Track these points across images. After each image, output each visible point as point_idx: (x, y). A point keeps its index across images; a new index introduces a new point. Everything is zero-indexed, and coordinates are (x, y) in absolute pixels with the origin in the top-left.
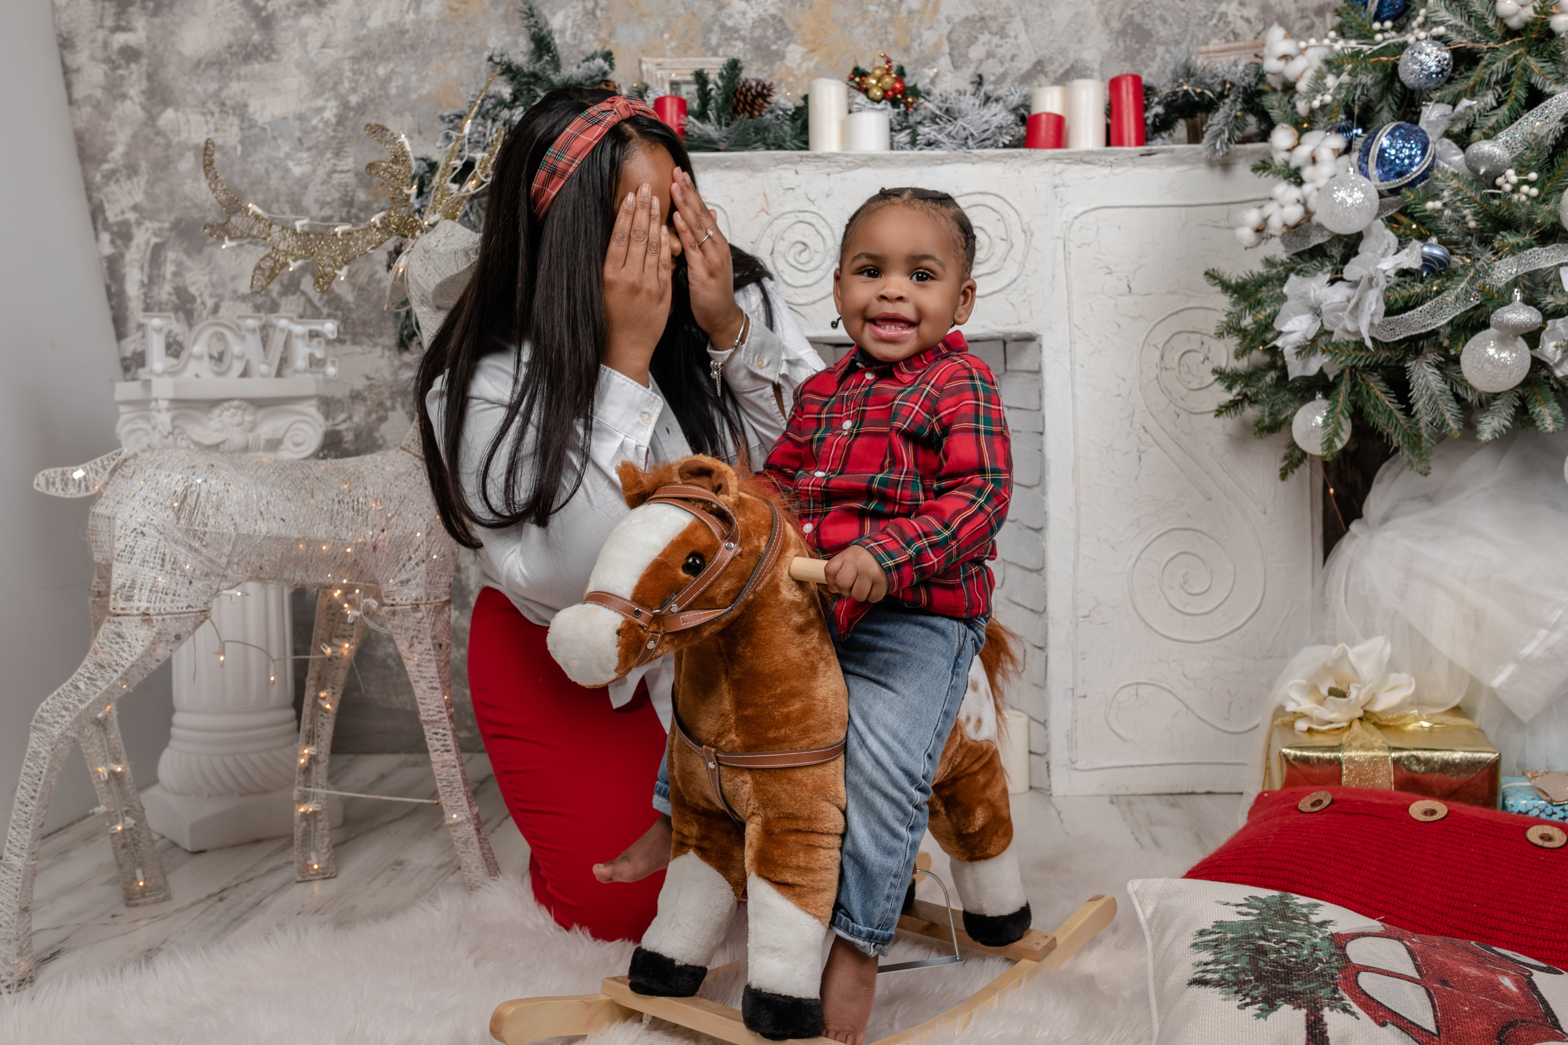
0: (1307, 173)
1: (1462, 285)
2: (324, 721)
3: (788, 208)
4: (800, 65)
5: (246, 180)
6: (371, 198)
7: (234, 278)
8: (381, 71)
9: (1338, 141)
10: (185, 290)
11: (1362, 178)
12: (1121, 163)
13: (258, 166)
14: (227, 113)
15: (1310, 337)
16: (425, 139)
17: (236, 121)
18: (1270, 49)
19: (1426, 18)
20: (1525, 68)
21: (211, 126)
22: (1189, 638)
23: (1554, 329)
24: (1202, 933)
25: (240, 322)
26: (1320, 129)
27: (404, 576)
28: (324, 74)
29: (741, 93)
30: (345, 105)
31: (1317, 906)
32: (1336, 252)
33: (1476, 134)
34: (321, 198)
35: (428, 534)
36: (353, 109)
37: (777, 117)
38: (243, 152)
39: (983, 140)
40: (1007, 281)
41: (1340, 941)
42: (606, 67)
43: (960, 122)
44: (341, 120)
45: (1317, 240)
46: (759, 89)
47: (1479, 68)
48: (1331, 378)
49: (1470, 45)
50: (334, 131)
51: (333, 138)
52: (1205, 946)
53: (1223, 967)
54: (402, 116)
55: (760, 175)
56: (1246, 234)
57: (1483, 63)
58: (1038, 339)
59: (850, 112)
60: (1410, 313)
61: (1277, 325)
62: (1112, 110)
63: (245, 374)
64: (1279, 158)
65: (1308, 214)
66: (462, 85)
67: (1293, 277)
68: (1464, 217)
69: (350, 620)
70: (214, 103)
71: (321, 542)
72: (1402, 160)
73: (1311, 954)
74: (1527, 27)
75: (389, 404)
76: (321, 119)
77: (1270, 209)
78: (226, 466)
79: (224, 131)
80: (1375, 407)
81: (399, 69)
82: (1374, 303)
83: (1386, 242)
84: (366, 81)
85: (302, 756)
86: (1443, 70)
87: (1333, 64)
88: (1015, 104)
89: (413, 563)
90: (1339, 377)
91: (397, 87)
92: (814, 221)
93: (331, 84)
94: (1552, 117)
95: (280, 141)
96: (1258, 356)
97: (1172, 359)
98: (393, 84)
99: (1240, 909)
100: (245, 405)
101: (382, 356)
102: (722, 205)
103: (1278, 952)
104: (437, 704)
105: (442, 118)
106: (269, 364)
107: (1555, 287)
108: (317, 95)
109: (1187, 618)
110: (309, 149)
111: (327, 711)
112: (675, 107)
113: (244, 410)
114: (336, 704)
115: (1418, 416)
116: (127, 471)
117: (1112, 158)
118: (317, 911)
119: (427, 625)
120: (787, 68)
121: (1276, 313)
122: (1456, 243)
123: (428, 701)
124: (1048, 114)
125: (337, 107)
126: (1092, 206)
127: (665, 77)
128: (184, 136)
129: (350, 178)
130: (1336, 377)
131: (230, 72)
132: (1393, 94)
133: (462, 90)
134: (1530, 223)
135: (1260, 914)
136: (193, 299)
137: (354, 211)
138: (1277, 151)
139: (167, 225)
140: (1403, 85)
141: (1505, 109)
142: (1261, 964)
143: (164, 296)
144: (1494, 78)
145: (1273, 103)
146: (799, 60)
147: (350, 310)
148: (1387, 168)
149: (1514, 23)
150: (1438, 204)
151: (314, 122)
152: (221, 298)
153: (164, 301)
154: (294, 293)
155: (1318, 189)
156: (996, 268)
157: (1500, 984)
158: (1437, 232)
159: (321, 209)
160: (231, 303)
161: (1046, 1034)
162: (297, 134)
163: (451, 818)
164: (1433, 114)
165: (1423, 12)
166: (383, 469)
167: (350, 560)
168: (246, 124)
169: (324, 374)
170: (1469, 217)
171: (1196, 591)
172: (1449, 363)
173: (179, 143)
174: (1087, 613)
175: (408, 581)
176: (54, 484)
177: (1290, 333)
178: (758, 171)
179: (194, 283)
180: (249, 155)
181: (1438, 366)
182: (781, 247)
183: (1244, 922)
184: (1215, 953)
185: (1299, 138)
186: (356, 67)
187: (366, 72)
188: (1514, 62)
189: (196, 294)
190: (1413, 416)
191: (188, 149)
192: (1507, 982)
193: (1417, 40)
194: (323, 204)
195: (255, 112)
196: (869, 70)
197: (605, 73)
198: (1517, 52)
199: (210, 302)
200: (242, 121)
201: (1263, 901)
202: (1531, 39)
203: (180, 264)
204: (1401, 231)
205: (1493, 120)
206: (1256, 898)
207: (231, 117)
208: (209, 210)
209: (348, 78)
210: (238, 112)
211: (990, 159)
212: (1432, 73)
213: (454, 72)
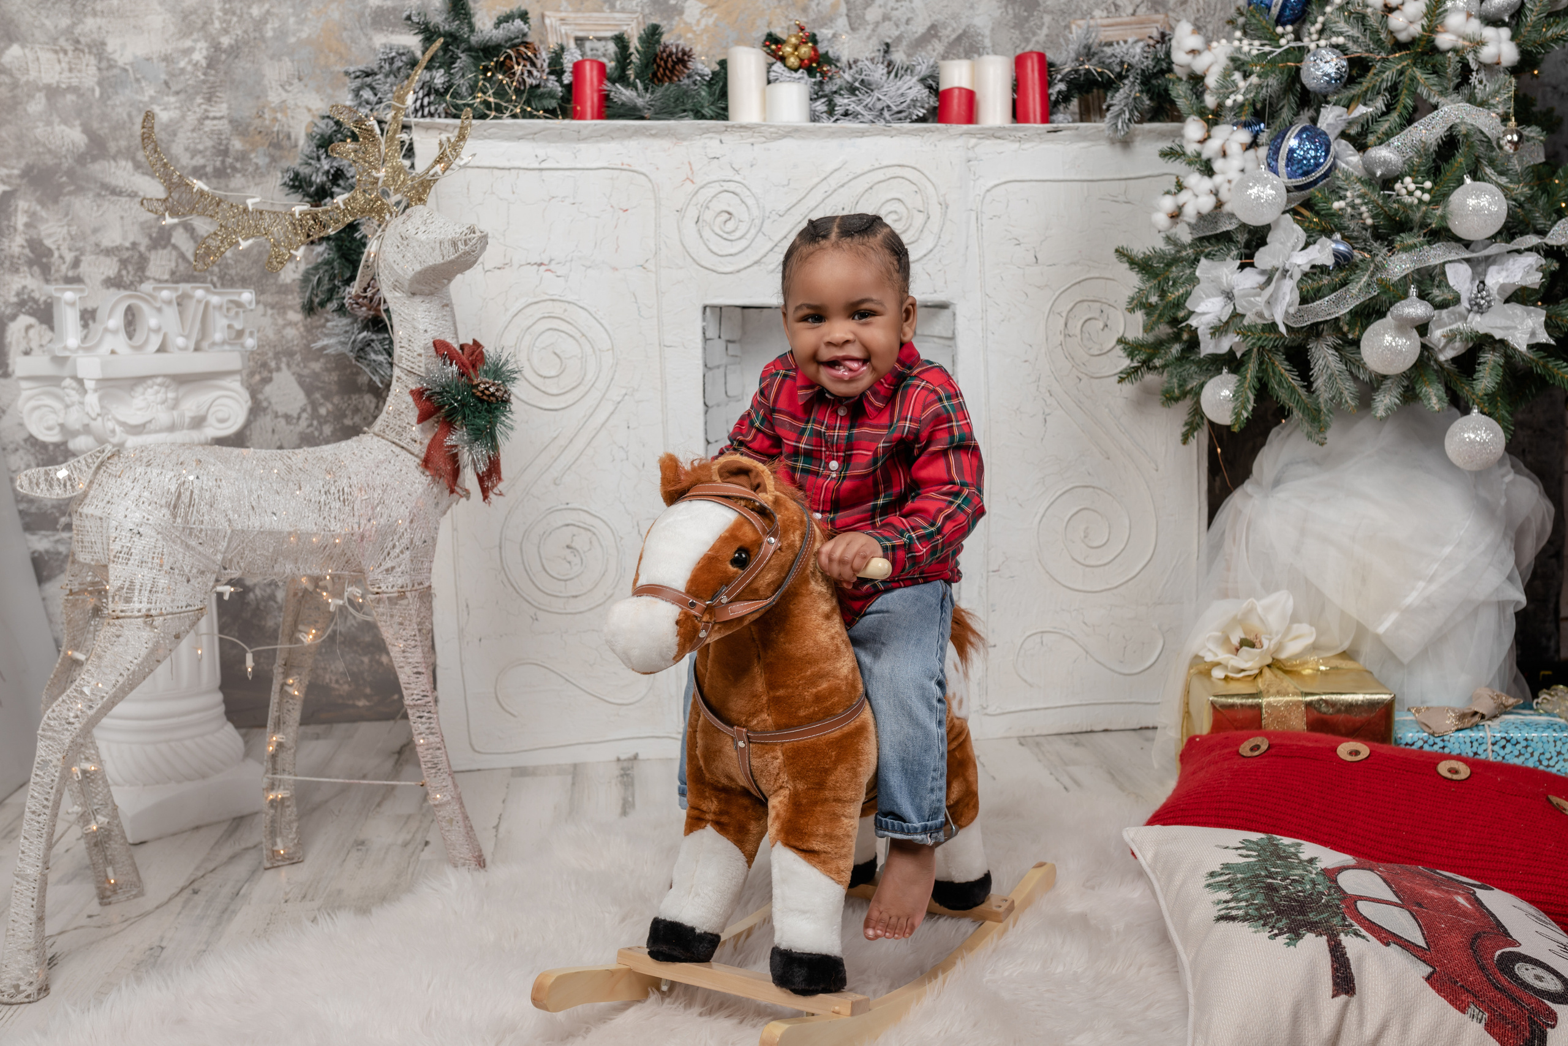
0: (1217, 165)
1: (1365, 279)
2: (290, 707)
3: (714, 178)
4: (698, 21)
5: (106, 124)
6: (248, 147)
7: (95, 231)
8: (255, 11)
9: (1244, 136)
10: (41, 243)
11: (1271, 175)
12: (1029, 139)
13: (119, 110)
14: (83, 51)
15: (1224, 319)
16: (306, 86)
17: (93, 61)
18: (1178, 43)
19: (1324, 24)
20: (1413, 79)
21: (64, 65)
22: (1088, 589)
23: (1440, 318)
24: (1212, 875)
25: (156, 294)
26: (1227, 123)
27: (389, 564)
28: (191, 13)
29: (661, 59)
30: (217, 47)
31: (1300, 845)
32: (1242, 238)
33: (1371, 138)
34: (192, 146)
35: (411, 522)
36: (225, 51)
37: (695, 83)
38: (102, 94)
39: (900, 112)
40: (924, 252)
41: (1331, 875)
42: (525, 28)
43: (876, 94)
44: (212, 63)
45: (1227, 226)
46: (680, 55)
47: (1370, 74)
48: (1239, 355)
49: (1365, 55)
50: (205, 74)
51: (204, 82)
52: (1219, 886)
53: (1244, 904)
54: (280, 60)
55: (685, 143)
56: (1161, 219)
57: (1373, 71)
58: (951, 307)
59: (769, 82)
60: (1318, 302)
61: (1189, 305)
62: (1018, 86)
63: (162, 349)
64: (1191, 148)
65: (1219, 205)
66: (345, 29)
67: (1203, 261)
68: (1361, 214)
69: (332, 609)
70: (67, 40)
71: (310, 535)
72: (1309, 161)
73: (1314, 888)
74: (1414, 41)
75: (273, 364)
76: (190, 62)
77: (1184, 197)
78: (212, 460)
79: (80, 71)
80: (1280, 383)
81: (275, 10)
82: (1288, 293)
83: (1295, 236)
84: (239, 22)
85: (270, 743)
86: (1342, 76)
87: (1238, 64)
88: (923, 74)
89: (397, 550)
90: (1247, 354)
91: (274, 30)
92: (738, 190)
93: (199, 23)
94: (1438, 127)
95: (144, 84)
96: (1164, 330)
97: (1076, 327)
98: (269, 26)
99: (1240, 852)
100: (168, 381)
101: (264, 315)
102: (647, 173)
103: (1286, 888)
104: (423, 688)
105: (347, 73)
106: (187, 337)
107: (1440, 282)
108: (184, 34)
109: (1088, 569)
110: (177, 93)
111: (293, 697)
112: (595, 73)
113: (167, 387)
114: (304, 690)
115: (1317, 393)
116: (112, 469)
117: (1021, 134)
118: (304, 897)
119: (413, 612)
120: (686, 23)
121: (1188, 294)
122: (1356, 238)
123: (413, 686)
124: (960, 89)
125: (207, 49)
126: (1003, 180)
127: (569, 32)
128: (33, 75)
129: (224, 125)
130: (1243, 355)
131: (84, 6)
132: (1294, 95)
133: (345, 34)
134: (1423, 225)
135: (1259, 855)
136: (49, 253)
137: (229, 160)
138: (1189, 142)
139: (16, 172)
140: (1303, 86)
141: (1394, 117)
142: (1276, 899)
143: (16, 250)
144: (1384, 85)
145: (1180, 94)
146: (698, 16)
147: (227, 266)
148: (1294, 168)
149: (1403, 37)
150: (1341, 204)
151: (182, 64)
152: (82, 252)
153: (17, 254)
154: (164, 247)
155: (1229, 181)
156: (913, 239)
157: (1457, 903)
158: (1341, 229)
159: (192, 158)
160: (93, 257)
161: (1060, 969)
162: (163, 76)
163: (435, 799)
164: (1331, 118)
165: (1321, 19)
166: (361, 456)
167: (337, 551)
168: (104, 64)
169: (242, 345)
170: (1365, 215)
171: (1095, 544)
172: (1349, 346)
173: (27, 83)
174: (996, 568)
175: (393, 568)
176: (38, 484)
177: (1204, 314)
178: (684, 139)
179: (50, 235)
180: (109, 98)
181: (1336, 349)
182: (708, 216)
183: (1249, 864)
184: (1232, 892)
185: (1208, 131)
186: (227, 6)
187: (238, 12)
188: (1401, 73)
189: (53, 247)
190: (1313, 392)
191: (39, 89)
192: (1461, 900)
193: (1318, 46)
194: (194, 153)
195: (115, 52)
196: (784, 37)
197: (525, 35)
198: (1405, 63)
199: (69, 257)
200: (100, 60)
201: (1257, 843)
202: (1417, 53)
203: (33, 215)
204: (1307, 224)
205: (1386, 125)
206: (1250, 841)
207: (87, 56)
208: (65, 157)
209: (218, 18)
210: (94, 50)
211: (908, 133)
212: (1331, 78)
213: (336, 16)
